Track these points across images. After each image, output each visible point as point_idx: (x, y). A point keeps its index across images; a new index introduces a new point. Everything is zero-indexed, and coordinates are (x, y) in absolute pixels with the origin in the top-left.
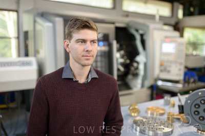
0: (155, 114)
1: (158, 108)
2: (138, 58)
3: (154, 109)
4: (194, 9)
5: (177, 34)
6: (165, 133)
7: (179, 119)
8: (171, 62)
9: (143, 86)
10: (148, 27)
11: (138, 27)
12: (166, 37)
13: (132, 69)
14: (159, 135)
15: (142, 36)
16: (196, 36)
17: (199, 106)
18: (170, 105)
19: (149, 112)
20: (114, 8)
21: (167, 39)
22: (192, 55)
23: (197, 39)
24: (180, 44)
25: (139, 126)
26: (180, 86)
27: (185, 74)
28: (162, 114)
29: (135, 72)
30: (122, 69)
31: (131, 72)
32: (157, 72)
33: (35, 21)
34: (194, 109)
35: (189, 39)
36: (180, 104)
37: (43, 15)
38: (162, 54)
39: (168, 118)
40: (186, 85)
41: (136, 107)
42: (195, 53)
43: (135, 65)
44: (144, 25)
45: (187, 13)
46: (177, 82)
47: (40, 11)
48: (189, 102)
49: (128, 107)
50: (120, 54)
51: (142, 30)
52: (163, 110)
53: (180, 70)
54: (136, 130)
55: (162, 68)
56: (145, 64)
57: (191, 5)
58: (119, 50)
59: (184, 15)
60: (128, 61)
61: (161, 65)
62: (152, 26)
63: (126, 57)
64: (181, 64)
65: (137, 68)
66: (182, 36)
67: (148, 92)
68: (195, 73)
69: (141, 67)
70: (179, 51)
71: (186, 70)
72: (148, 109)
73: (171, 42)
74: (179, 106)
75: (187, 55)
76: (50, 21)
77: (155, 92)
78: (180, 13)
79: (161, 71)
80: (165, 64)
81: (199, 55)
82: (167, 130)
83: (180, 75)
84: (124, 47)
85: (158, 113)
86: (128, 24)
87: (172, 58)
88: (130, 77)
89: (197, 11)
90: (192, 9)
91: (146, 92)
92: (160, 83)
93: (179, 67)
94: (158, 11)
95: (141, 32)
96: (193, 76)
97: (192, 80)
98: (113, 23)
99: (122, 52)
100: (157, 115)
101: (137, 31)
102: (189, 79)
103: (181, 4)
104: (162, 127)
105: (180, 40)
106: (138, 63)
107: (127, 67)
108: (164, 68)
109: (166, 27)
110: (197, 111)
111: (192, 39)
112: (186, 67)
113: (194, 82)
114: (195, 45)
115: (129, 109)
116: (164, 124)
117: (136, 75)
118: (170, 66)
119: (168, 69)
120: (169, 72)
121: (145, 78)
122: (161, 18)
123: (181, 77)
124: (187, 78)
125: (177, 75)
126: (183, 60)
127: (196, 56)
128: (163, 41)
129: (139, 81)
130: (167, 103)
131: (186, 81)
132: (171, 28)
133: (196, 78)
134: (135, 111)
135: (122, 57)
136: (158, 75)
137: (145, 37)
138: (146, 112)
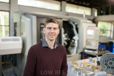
0: (85, 66)
1: (86, 63)
2: (74, 38)
3: (85, 63)
4: (103, 12)
5: (94, 25)
6: (91, 74)
7: (97, 68)
8: (92, 40)
9: (77, 52)
10: (80, 21)
11: (74, 21)
12: (89, 27)
13: (71, 43)
14: (88, 75)
15: (76, 26)
16: (104, 26)
17: (107, 61)
18: (92, 62)
19: (82, 65)
20: (61, 10)
21: (89, 28)
22: (102, 36)
23: (105, 28)
24: (96, 30)
25: (78, 71)
26: (96, 52)
27: (99, 46)
28: (89, 66)
29: (73, 45)
30: (66, 43)
31: (71, 45)
32: (84, 45)
33: (21, 17)
34: (105, 63)
35: (101, 28)
36: (98, 61)
37: (25, 14)
38: (87, 35)
39: (92, 68)
40: (100, 52)
41: (76, 62)
42: (104, 35)
43: (73, 41)
44: (77, 20)
45: (100, 14)
46: (95, 50)
47: (24, 12)
48: (102, 59)
49: (72, 62)
50: (65, 35)
51: (77, 23)
52: (89, 64)
53: (96, 44)
54: (77, 73)
55: (87, 43)
56: (78, 41)
57: (101, 9)
58: (65, 33)
59: (98, 15)
60: (69, 39)
61: (87, 41)
62: (82, 20)
63: (68, 37)
64: (97, 41)
65: (74, 43)
66: (97, 26)
67: (80, 56)
68: (104, 46)
69: (76, 42)
70: (96, 34)
71: (100, 44)
72: (82, 63)
73: (92, 29)
74: (97, 62)
75: (100, 36)
76: (29, 18)
77: (83, 56)
78: (96, 14)
79: (87, 44)
80: (89, 41)
81: (106, 36)
82: (92, 73)
83: (97, 47)
84: (67, 31)
85: (87, 65)
86: (69, 19)
87: (92, 38)
88: (70, 47)
89: (104, 13)
90: (102, 12)
91: (79, 56)
92: (86, 51)
93: (96, 42)
94: (85, 12)
95: (76, 24)
96: (103, 47)
97: (103, 49)
98: (61, 19)
99: (66, 34)
100: (86, 66)
101: (74, 23)
102: (101, 49)
103: (96, 9)
104: (89, 72)
105: (96, 28)
106: (74, 40)
107: (69, 42)
108: (88, 43)
109: (89, 21)
110: (106, 64)
111: (102, 28)
112: (99, 43)
113: (104, 50)
114: (103, 31)
115: (72, 63)
116: (90, 70)
117: (73, 46)
118: (91, 42)
119: (90, 43)
120: (91, 45)
121: (78, 48)
122: (86, 16)
123: (97, 48)
124: (100, 48)
125: (95, 46)
126: (98, 39)
127: (104, 36)
128: (87, 29)
129: (75, 50)
130: (91, 61)
131: (99, 50)
132: (91, 22)
133: (105, 48)
134: (75, 64)
135: (66, 37)
136: (85, 47)
137: (78, 27)
138: (81, 65)
